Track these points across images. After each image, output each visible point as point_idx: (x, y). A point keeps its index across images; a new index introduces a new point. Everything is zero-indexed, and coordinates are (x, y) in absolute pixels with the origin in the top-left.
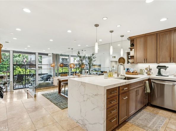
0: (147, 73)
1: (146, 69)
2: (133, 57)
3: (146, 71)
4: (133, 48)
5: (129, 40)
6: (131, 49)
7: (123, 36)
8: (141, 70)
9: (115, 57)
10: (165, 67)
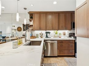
0: (40, 36)
1: (40, 34)
2: (32, 26)
3: (40, 35)
4: (33, 20)
5: (29, 14)
6: (30, 21)
7: (26, 9)
8: (37, 35)
9: (14, 26)
10: (49, 32)
